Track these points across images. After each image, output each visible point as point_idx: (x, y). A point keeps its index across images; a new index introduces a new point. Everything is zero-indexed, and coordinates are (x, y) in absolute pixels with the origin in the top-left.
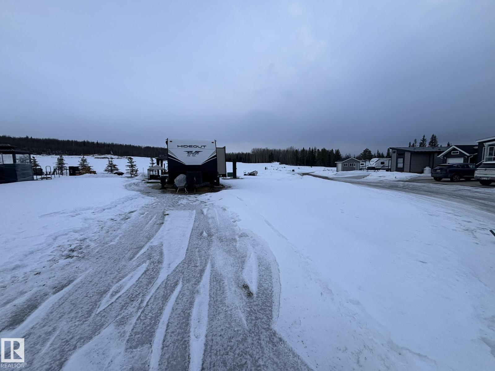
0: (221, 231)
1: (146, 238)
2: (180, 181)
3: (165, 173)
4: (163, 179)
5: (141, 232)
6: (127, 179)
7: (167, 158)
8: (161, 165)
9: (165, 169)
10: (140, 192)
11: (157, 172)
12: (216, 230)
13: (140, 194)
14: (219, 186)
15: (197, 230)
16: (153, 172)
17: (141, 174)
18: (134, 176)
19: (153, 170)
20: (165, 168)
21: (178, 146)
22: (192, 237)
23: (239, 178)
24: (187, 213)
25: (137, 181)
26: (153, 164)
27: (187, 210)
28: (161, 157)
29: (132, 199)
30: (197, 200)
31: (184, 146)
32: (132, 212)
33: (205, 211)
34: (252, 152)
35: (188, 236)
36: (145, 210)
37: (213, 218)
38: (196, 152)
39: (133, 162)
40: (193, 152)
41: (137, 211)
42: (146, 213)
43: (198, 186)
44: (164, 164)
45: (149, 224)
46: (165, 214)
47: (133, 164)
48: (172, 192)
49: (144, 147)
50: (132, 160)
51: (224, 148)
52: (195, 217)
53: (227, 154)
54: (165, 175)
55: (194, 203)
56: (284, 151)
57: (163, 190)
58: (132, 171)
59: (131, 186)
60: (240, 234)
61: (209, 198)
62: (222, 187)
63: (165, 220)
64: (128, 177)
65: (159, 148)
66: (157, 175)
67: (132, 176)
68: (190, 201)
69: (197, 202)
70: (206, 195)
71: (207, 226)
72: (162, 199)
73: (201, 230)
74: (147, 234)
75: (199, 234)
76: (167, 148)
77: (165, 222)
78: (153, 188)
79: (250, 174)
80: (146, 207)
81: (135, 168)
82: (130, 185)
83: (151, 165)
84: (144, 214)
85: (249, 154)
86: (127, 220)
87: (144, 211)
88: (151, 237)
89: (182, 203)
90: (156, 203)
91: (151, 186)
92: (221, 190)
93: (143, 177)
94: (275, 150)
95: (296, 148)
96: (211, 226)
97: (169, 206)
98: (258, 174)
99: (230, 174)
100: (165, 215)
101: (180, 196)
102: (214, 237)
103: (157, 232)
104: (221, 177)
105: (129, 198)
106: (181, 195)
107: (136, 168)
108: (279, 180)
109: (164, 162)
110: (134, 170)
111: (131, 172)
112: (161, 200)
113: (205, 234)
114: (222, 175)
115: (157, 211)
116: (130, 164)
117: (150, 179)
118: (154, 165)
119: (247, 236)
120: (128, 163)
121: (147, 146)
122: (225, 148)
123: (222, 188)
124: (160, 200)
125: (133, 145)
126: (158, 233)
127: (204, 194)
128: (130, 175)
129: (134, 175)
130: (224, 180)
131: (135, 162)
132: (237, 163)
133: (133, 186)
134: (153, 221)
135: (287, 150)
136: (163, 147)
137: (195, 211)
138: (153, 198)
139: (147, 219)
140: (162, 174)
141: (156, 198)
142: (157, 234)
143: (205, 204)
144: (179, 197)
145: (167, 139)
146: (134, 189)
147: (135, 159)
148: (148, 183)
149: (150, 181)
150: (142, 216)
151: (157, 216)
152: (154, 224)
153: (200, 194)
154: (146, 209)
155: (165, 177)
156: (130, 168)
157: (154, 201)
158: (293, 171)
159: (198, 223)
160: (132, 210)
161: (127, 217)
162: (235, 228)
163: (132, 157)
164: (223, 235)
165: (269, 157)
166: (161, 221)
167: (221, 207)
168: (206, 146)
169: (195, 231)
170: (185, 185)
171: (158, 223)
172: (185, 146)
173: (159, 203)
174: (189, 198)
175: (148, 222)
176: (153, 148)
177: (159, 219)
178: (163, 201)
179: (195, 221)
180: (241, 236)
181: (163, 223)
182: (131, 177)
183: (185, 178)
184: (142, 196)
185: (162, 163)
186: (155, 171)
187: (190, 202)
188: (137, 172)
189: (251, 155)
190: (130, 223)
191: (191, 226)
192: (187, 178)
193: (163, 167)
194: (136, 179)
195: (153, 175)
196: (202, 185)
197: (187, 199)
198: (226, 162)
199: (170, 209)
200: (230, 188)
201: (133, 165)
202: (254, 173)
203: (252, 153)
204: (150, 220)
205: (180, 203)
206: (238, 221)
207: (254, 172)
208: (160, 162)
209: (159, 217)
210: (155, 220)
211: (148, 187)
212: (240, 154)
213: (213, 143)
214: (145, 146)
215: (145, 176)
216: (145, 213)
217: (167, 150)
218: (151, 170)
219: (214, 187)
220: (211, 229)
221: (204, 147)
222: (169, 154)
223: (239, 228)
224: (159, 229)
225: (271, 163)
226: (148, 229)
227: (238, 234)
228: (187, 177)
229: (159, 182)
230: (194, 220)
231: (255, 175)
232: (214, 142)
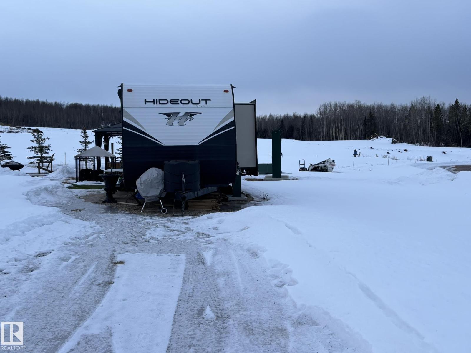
0: (249, 307)
1: (75, 315)
2: (149, 185)
3: (115, 165)
4: (110, 179)
5: (63, 302)
6: (30, 178)
7: (120, 130)
8: (105, 145)
9: (115, 157)
10: (58, 209)
11: (96, 163)
12: (236, 304)
13: (60, 214)
14: (240, 196)
15: (190, 303)
16: (86, 163)
17: (60, 168)
18: (44, 171)
19: (86, 158)
20: (114, 154)
21: (146, 101)
22: (179, 318)
23: (286, 178)
24: (166, 259)
25: (53, 183)
26: (87, 143)
27: (164, 252)
28: (107, 127)
29: (43, 225)
30: (188, 229)
31: (159, 100)
32: (43, 254)
33: (208, 256)
34: (321, 113)
35: (170, 315)
36: (69, 250)
37: (227, 274)
38: (187, 114)
39: (44, 140)
40: (180, 115)
41: (53, 253)
42: (73, 258)
43: (189, 195)
44: (112, 144)
45: (79, 284)
46: (115, 260)
47: (44, 145)
48: (131, 210)
49: (67, 106)
50: (41, 135)
51: (253, 104)
52: (186, 269)
53: (259, 118)
54: (114, 170)
55: (182, 237)
56: (404, 109)
57: (109, 205)
58: (42, 160)
59: (39, 195)
60: (295, 316)
61: (217, 225)
62: (246, 198)
63: (116, 275)
64: (33, 175)
65: (101, 107)
66: (96, 169)
67: (42, 171)
68: (172, 231)
69: (188, 236)
70: (209, 218)
71: (214, 293)
72: (108, 226)
73: (200, 304)
74: (76, 306)
75: (196, 312)
76: (119, 106)
77: (115, 280)
78: (87, 198)
79: (316, 168)
80: (73, 245)
81: (47, 153)
82: (37, 193)
83: (82, 147)
84: (68, 260)
85: (312, 117)
86: (32, 273)
87: (68, 252)
88: (85, 313)
89: (153, 235)
90: (95, 236)
91: (82, 194)
92: (246, 207)
93: (66, 174)
94: (380, 107)
95: (435, 100)
96: (224, 294)
97: (125, 243)
98: (335, 167)
99: (265, 169)
100: (116, 264)
101: (148, 219)
102: (230, 322)
103: (97, 302)
104: (244, 175)
105: (36, 223)
106: (151, 216)
107: (49, 153)
108: (390, 183)
109: (112, 140)
110: (45, 158)
111: (39, 163)
112: (107, 228)
113: (209, 313)
114: (247, 169)
115: (98, 254)
116: (36, 145)
117: (81, 179)
118: (90, 147)
119: (315, 323)
120: (33, 141)
121: (74, 102)
122: (255, 105)
123: (247, 201)
124: (104, 228)
125: (45, 101)
126: (101, 305)
127: (205, 216)
128: (36, 170)
129: (46, 170)
130: (250, 181)
131: (48, 139)
132: (282, 140)
133: (43, 195)
134: (89, 276)
135: (412, 107)
136: (109, 105)
137: (183, 257)
138: (87, 223)
139: (77, 272)
140: (107, 168)
141: (93, 223)
142: (98, 308)
143: (208, 239)
144: (147, 223)
145: (122, 86)
146: (47, 202)
147: (47, 132)
148: (76, 187)
149: (80, 183)
150: (65, 264)
151: (97, 266)
152: (92, 283)
153: (195, 215)
154: (73, 247)
155: (115, 175)
156: (36, 152)
157: (91, 231)
158: (429, 159)
159: (193, 285)
160: (44, 250)
161: (31, 266)
162: (283, 301)
163: (40, 129)
164: (252, 318)
165: (365, 124)
166: (107, 278)
167: (246, 247)
168: (210, 100)
169: (186, 305)
170: (160, 194)
171: (101, 282)
172: (161, 102)
173: (102, 236)
174: (169, 224)
175: (79, 278)
176: (88, 107)
177: (103, 274)
178: (110, 230)
179: (184, 281)
180: (298, 323)
181: (111, 283)
182: (39, 174)
183: (160, 178)
184: (63, 218)
185: (107, 141)
186: (93, 161)
187: (172, 234)
188: (51, 162)
189: (318, 120)
190: (38, 279)
191: (176, 293)
192: (165, 179)
193: (110, 151)
194: (51, 180)
195: (87, 170)
196: (200, 193)
197: (165, 226)
198: (258, 139)
199: (127, 249)
200: (266, 202)
201: (43, 147)
202: (325, 164)
203: (319, 116)
204: (83, 274)
205: (148, 235)
206: (288, 285)
207: (325, 162)
208: (103, 140)
209: (102, 267)
210: (94, 275)
211: (76, 196)
212: (290, 117)
213: (226, 91)
214: (69, 103)
215: (68, 172)
216: (70, 258)
217: (120, 111)
218: (82, 158)
219: (227, 200)
220: (223, 300)
221: (205, 102)
222: (125, 119)
223: (294, 302)
224: (103, 295)
225: (370, 139)
226: (78, 294)
227: (290, 317)
228: (165, 173)
229: (100, 187)
230: (181, 279)
231: (327, 171)
232: (230, 90)
